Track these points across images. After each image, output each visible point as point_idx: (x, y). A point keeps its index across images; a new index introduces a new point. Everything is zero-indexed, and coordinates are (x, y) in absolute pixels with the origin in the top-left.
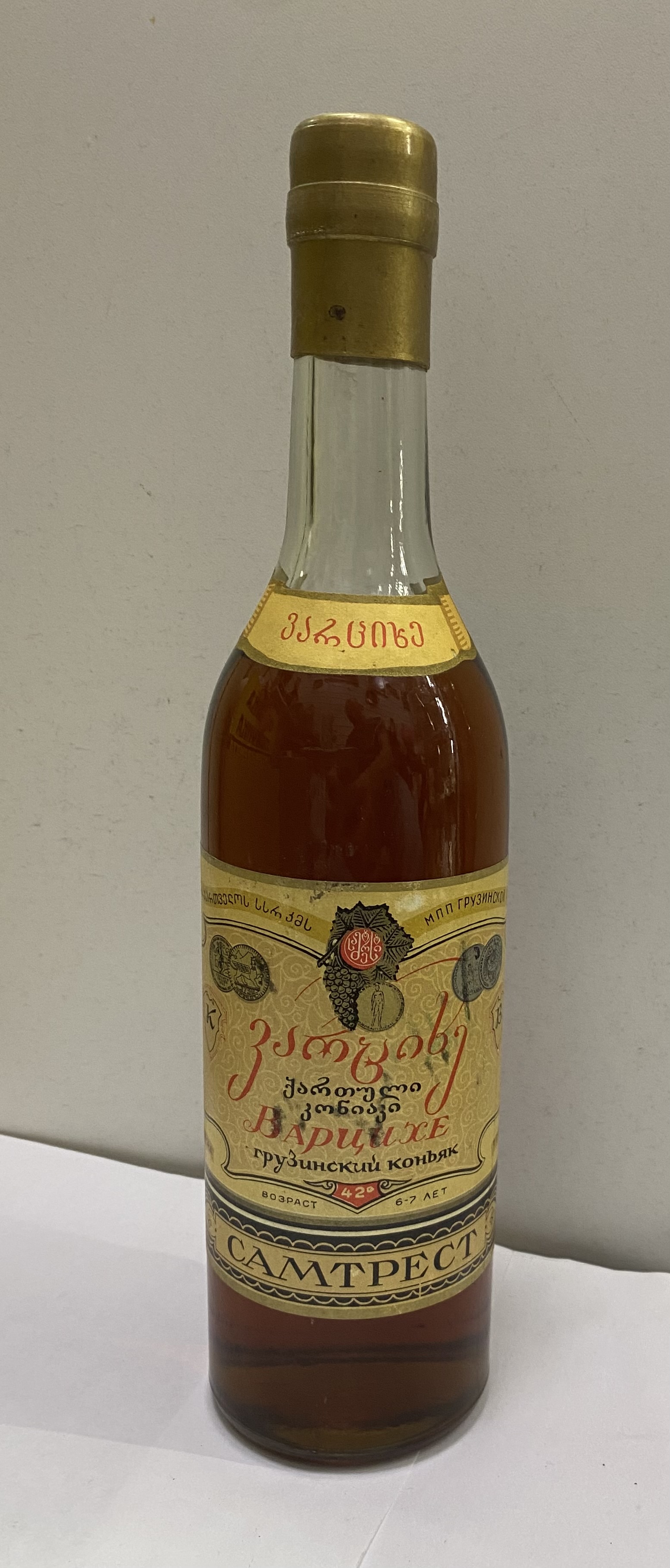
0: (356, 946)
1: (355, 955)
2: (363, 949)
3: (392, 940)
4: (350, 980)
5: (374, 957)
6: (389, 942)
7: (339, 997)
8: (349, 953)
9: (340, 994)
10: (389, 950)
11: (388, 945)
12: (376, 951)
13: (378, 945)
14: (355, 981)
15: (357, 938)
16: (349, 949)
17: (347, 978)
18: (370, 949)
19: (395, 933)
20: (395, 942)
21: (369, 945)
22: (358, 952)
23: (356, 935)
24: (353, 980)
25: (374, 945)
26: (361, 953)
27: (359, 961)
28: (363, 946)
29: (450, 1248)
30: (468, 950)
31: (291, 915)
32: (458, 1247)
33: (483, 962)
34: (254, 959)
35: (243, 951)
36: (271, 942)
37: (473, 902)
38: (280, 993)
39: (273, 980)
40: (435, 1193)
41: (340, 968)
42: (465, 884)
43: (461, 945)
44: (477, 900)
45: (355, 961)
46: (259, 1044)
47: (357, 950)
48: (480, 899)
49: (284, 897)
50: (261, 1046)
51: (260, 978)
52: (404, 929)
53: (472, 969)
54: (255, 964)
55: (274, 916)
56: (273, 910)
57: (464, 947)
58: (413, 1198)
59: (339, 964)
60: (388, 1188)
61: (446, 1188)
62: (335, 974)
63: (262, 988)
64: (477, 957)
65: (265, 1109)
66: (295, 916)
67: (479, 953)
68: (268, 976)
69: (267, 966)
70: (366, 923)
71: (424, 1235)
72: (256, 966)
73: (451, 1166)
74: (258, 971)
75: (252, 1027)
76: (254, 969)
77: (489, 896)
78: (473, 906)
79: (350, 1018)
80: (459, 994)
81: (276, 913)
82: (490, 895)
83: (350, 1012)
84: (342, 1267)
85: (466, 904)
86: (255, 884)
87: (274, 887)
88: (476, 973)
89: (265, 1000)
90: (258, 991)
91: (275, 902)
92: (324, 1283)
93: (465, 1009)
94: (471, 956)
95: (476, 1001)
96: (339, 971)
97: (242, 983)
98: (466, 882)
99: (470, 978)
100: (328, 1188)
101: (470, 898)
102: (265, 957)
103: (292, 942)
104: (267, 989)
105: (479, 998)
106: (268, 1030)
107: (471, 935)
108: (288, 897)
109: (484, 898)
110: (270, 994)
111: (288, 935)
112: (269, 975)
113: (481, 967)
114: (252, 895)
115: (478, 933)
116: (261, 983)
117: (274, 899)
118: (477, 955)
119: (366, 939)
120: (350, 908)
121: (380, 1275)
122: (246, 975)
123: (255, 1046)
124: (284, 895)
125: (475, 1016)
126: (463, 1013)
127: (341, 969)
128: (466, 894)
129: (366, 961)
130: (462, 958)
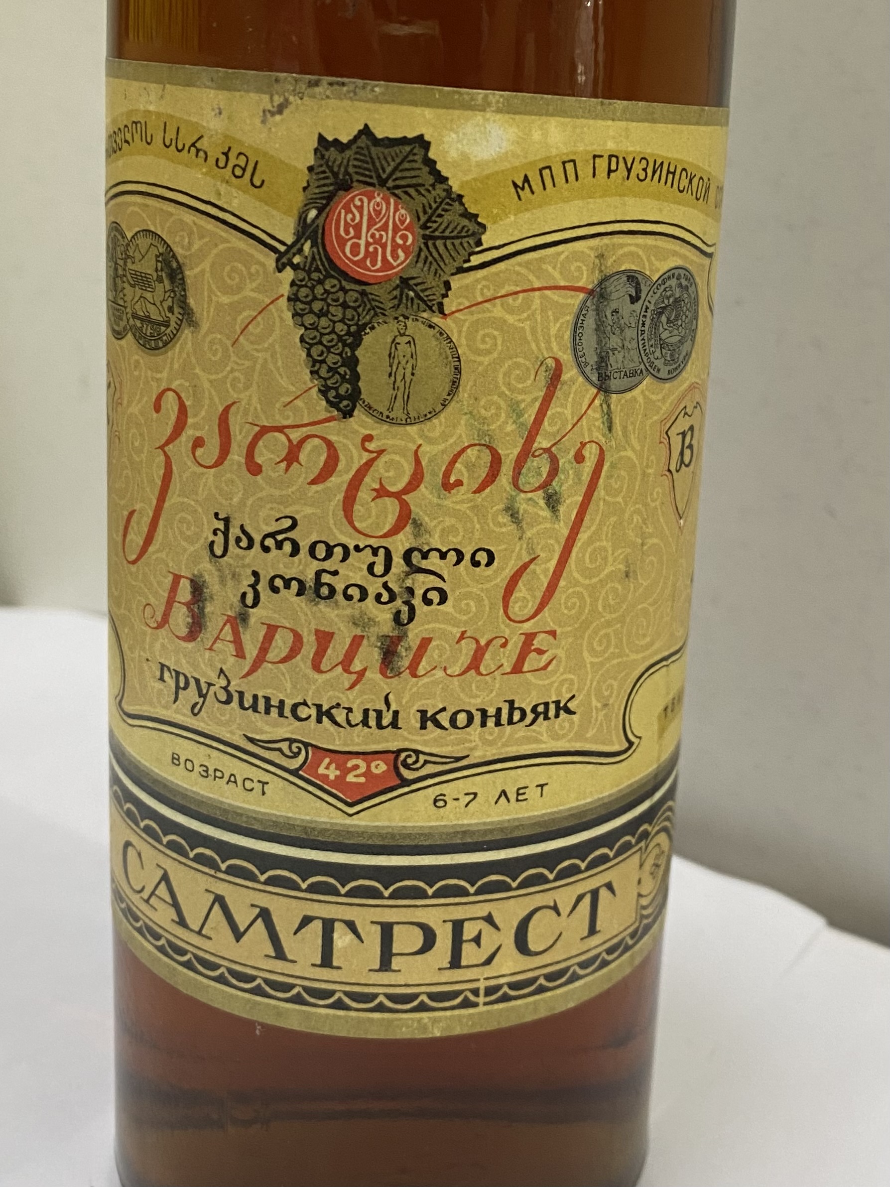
0: (358, 228)
1: (355, 248)
2: (373, 236)
3: (435, 222)
4: (345, 306)
5: (395, 256)
6: (429, 225)
7: (320, 343)
8: (342, 243)
9: (322, 335)
10: (430, 243)
11: (427, 232)
12: (400, 242)
13: (406, 229)
14: (355, 309)
15: (360, 209)
16: (342, 233)
17: (337, 300)
18: (388, 237)
19: (443, 206)
20: (443, 227)
21: (385, 228)
22: (362, 242)
23: (358, 203)
24: (352, 304)
25: (396, 229)
26: (368, 244)
27: (361, 263)
28: (372, 231)
29: (552, 913)
30: (611, 276)
31: (226, 154)
32: (571, 912)
33: (649, 314)
34: (160, 259)
35: (144, 242)
36: (189, 217)
37: (629, 171)
38: (205, 327)
39: (191, 301)
40: (521, 791)
41: (322, 277)
42: (610, 123)
43: (597, 261)
44: (637, 168)
45: (354, 263)
46: (168, 443)
47: (360, 238)
48: (645, 170)
49: (213, 113)
50: (171, 446)
51: (170, 299)
52: (464, 200)
53: (622, 322)
54: (162, 270)
55: (194, 157)
56: (193, 145)
57: (603, 268)
58: (472, 796)
59: (321, 267)
60: (417, 769)
61: (546, 784)
62: (312, 288)
63: (173, 319)
64: (634, 299)
65: (177, 578)
66: (232, 155)
67: (638, 290)
68: (183, 293)
69: (182, 273)
70: (379, 176)
71: (494, 878)
72: (164, 275)
73: (558, 740)
74: (167, 282)
75: (157, 408)
76: (160, 280)
77: (668, 172)
78: (628, 178)
79: (342, 391)
80: (588, 370)
81: (198, 151)
82: (672, 169)
83: (343, 377)
84: (317, 926)
85: (610, 171)
86: (163, 90)
87: (194, 90)
88: (630, 333)
89: (178, 345)
90: (167, 326)
91: (196, 125)
92: (280, 954)
93: (601, 405)
94: (620, 291)
95: (628, 395)
96: (320, 282)
97: (142, 314)
98: (613, 120)
99: (614, 341)
100: (291, 754)
101: (621, 160)
102: (178, 251)
103: (227, 214)
104: (181, 321)
105: (636, 392)
106: (183, 410)
107: (622, 246)
108: (220, 113)
109: (654, 172)
110: (186, 332)
111: (219, 199)
112: (184, 290)
113: (643, 325)
114: (158, 115)
115: (637, 245)
116: (171, 309)
117: (194, 120)
118: (634, 294)
119: (378, 213)
120: (345, 140)
121: (394, 951)
122: (148, 295)
123: (162, 447)
124: (213, 110)
125: (625, 429)
126: (595, 414)
127: (326, 277)
128: (611, 146)
129: (379, 264)
130: (598, 290)
